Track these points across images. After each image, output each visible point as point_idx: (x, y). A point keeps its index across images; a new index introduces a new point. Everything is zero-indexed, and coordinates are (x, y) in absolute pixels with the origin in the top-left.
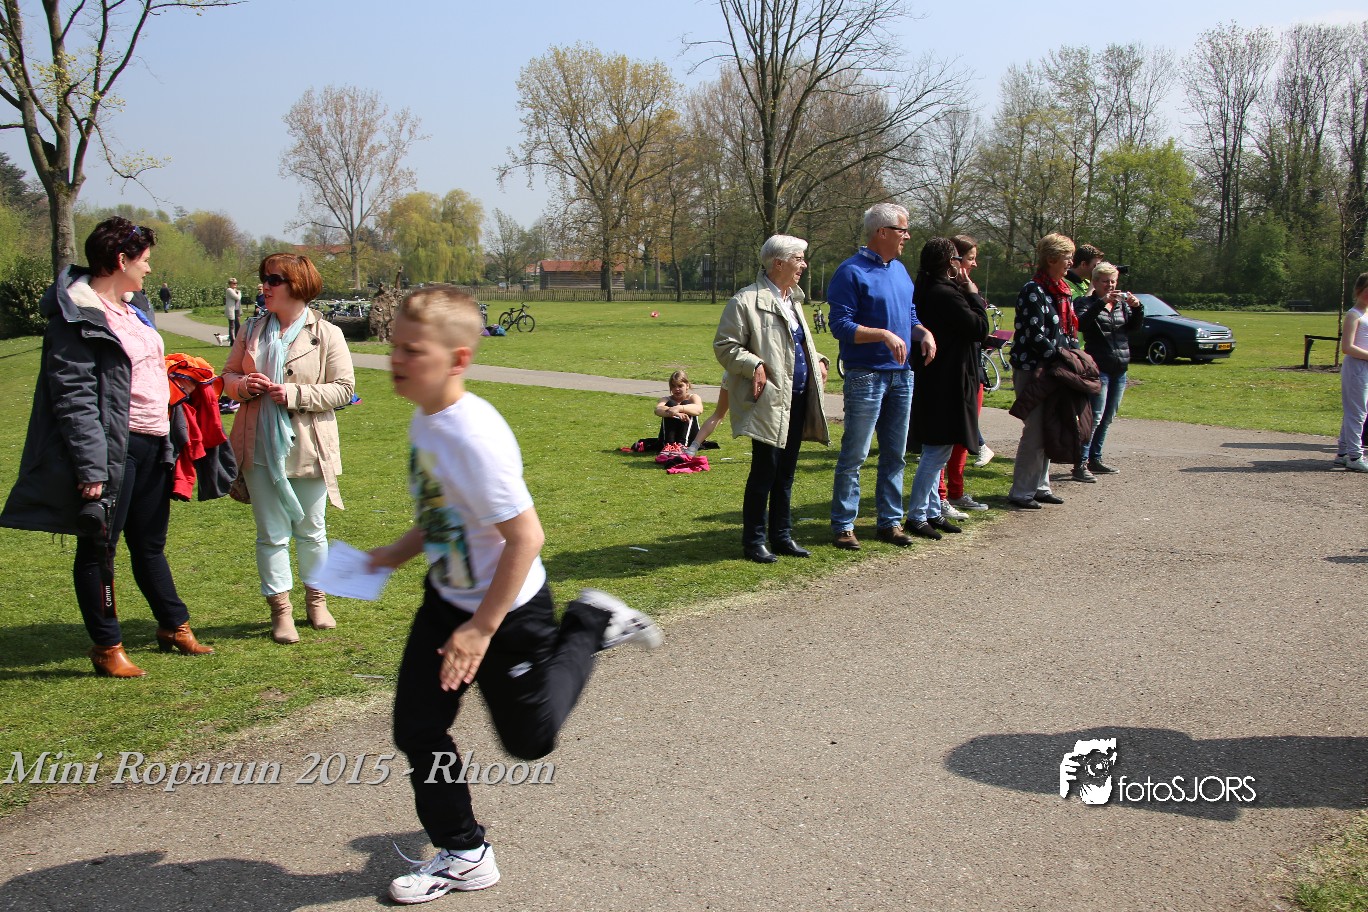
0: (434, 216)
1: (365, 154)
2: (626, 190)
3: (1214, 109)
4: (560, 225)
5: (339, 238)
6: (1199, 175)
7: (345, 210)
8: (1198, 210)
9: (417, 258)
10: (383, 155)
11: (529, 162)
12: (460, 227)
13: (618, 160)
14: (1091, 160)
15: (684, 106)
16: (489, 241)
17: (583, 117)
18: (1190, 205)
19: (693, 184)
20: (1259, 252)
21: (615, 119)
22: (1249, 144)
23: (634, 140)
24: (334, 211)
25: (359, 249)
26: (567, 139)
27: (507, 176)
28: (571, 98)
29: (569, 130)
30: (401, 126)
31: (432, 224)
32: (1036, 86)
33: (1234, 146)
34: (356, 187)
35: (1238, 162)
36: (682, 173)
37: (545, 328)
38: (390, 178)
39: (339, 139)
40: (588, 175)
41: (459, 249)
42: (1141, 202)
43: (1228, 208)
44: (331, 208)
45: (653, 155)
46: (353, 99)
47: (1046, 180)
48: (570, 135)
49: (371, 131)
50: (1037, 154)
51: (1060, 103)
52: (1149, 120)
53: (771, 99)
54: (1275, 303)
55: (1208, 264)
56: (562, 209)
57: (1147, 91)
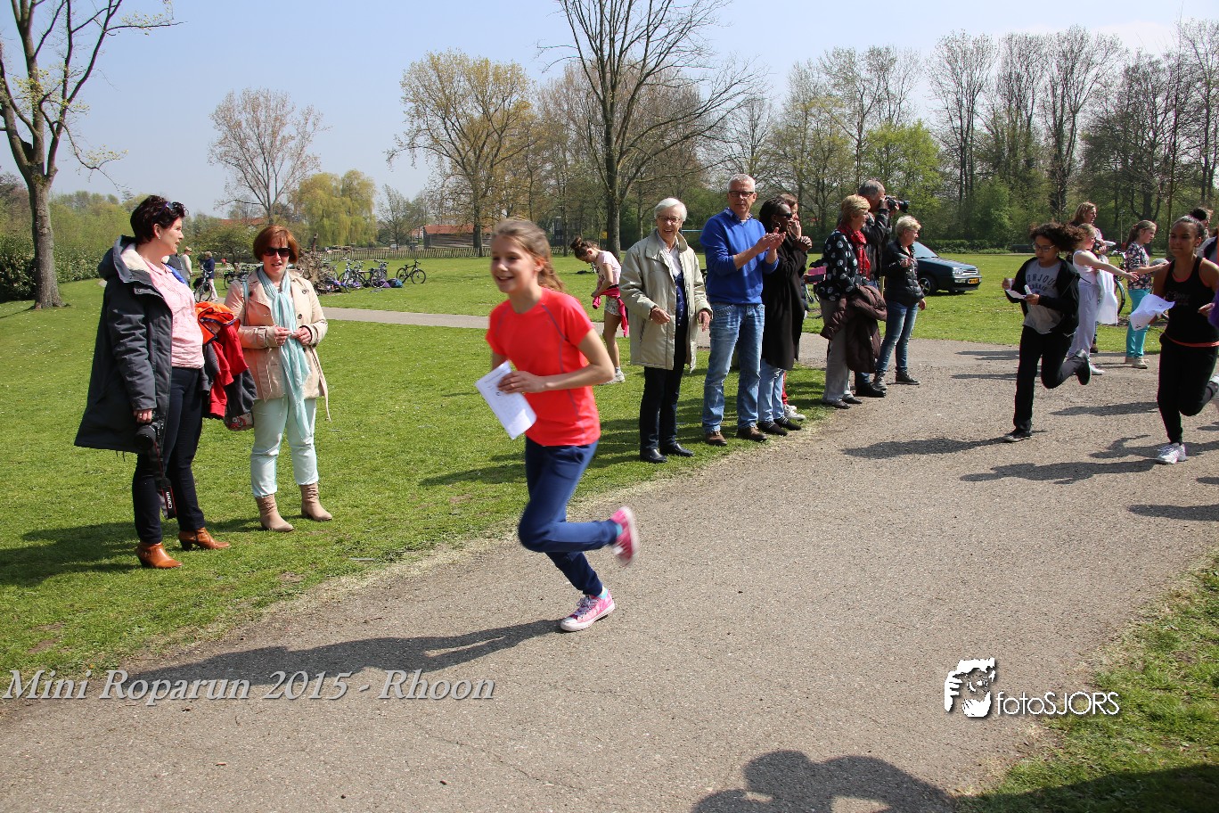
0: (335, 192)
1: (278, 143)
2: (492, 166)
3: (952, 97)
4: (438, 196)
5: (258, 212)
6: (943, 148)
7: (263, 190)
8: (943, 175)
9: (323, 227)
10: (292, 144)
11: (412, 146)
12: (356, 200)
13: (485, 142)
14: (860, 136)
15: (536, 98)
16: (380, 211)
17: (455, 108)
18: (937, 171)
19: (545, 161)
20: (989, 207)
21: (480, 109)
22: (979, 125)
23: (497, 127)
24: (254, 191)
25: (275, 221)
26: (442, 127)
27: (395, 159)
28: (444, 94)
29: (444, 119)
30: (307, 120)
31: (334, 199)
32: (815, 79)
33: (968, 126)
34: (271, 170)
35: (972, 138)
36: (536, 152)
37: (433, 280)
38: (299, 162)
39: (256, 131)
40: (461, 155)
41: (356, 218)
42: (899, 168)
43: (965, 174)
44: (250, 187)
45: (512, 138)
46: (267, 100)
47: (826, 152)
48: (445, 124)
49: (282, 125)
50: (818, 132)
51: (834, 92)
52: (902, 105)
53: (610, 91)
54: (1002, 246)
55: (952, 216)
56: (440, 184)
57: (900, 83)
